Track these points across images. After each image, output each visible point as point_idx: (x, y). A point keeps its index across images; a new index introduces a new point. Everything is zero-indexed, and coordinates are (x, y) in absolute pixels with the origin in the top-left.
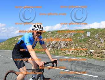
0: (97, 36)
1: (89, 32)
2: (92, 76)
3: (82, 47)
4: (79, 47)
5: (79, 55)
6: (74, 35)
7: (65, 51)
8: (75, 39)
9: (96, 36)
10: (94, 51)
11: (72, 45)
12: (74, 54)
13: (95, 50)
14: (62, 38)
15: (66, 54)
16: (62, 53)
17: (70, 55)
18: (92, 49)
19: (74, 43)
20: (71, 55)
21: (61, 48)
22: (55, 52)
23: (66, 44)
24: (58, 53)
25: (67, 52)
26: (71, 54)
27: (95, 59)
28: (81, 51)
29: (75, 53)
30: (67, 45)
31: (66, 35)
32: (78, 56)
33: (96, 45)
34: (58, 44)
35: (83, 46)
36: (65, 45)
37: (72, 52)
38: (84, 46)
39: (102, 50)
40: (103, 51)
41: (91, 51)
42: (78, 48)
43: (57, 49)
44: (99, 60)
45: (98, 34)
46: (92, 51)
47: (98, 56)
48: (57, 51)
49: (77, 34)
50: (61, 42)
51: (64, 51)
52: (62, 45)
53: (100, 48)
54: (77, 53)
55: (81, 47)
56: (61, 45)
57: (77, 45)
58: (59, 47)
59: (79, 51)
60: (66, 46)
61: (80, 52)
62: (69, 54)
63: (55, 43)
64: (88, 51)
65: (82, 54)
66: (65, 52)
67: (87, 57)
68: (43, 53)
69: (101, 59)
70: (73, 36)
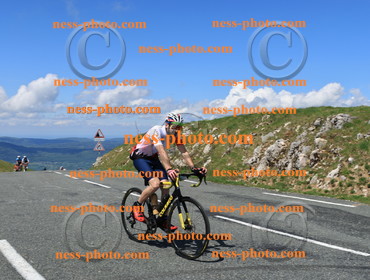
2: (354, 252)
3: (367, 168)
4: (357, 167)
5: (353, 192)
6: (344, 126)
7: (308, 180)
8: (349, 140)
11: (334, 158)
12: (337, 190)
14: (304, 134)
15: (310, 188)
16: (299, 184)
17: (323, 193)
19: (341, 152)
20: (326, 191)
21: (297, 169)
22: (274, 181)
23: (316, 155)
24: (284, 186)
25: (316, 183)
26: (329, 189)
28: (363, 181)
29: (341, 185)
30: (317, 158)
31: (317, 126)
32: (349, 195)
34: (289, 153)
36: (312, 160)
37: (332, 182)
42: (353, 170)
48: (282, 177)
49: (357, 122)
50: (297, 148)
51: (307, 177)
52: (301, 158)
54: (349, 185)
55: (363, 168)
56: (297, 158)
57: (350, 159)
58: (290, 165)
59: (357, 180)
60: (316, 162)
61: (358, 185)
62: (320, 190)
63: (278, 150)
65: (364, 190)
66: (308, 183)
68: (236, 184)
70: (340, 127)
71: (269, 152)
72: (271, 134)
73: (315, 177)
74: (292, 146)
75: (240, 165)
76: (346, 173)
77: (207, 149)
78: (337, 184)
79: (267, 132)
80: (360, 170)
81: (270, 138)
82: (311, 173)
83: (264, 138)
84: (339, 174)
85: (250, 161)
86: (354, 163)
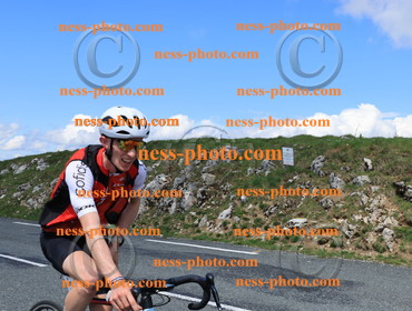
0: (321, 164)
1: (291, 151)
3: (262, 207)
4: (251, 206)
7: (196, 222)
8: (239, 175)
9: (318, 163)
10: (305, 220)
11: (224, 197)
12: (231, 233)
13: (310, 218)
15: (199, 231)
16: (186, 227)
17: (215, 237)
18: (300, 215)
19: (232, 190)
20: (219, 235)
21: (183, 209)
23: (203, 193)
24: (168, 230)
25: (205, 226)
26: (222, 233)
27: (308, 251)
28: (259, 222)
29: (234, 227)
30: (205, 197)
32: (245, 239)
33: (317, 199)
35: (268, 203)
36: (199, 199)
37: (225, 224)
38: (271, 203)
39: (337, 218)
40: (340, 221)
41: (294, 220)
42: (246, 210)
43: (167, 211)
44: (322, 255)
45: (322, 158)
46: (299, 221)
47: (321, 243)
48: (166, 220)
50: (182, 184)
51: (194, 218)
52: (186, 197)
53: (329, 213)
54: (244, 228)
55: (257, 207)
57: (243, 197)
58: (174, 205)
59: (252, 222)
60: (203, 201)
61: (254, 226)
62: (211, 234)
63: (159, 187)
64: (285, 221)
66: (197, 225)
67: (278, 244)
69: (331, 255)
72: (149, 168)
73: (204, 219)
74: (176, 183)
76: (240, 214)
78: (230, 226)
80: (255, 210)
81: (149, 173)
82: (199, 213)
84: (232, 215)
86: (248, 202)
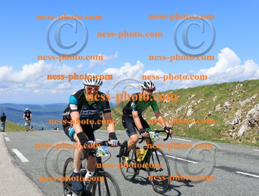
71: (251, 115)
72: (248, 100)
75: (223, 126)
77: (190, 112)
79: (244, 98)
81: (247, 103)
83: (242, 103)
85: (233, 123)
